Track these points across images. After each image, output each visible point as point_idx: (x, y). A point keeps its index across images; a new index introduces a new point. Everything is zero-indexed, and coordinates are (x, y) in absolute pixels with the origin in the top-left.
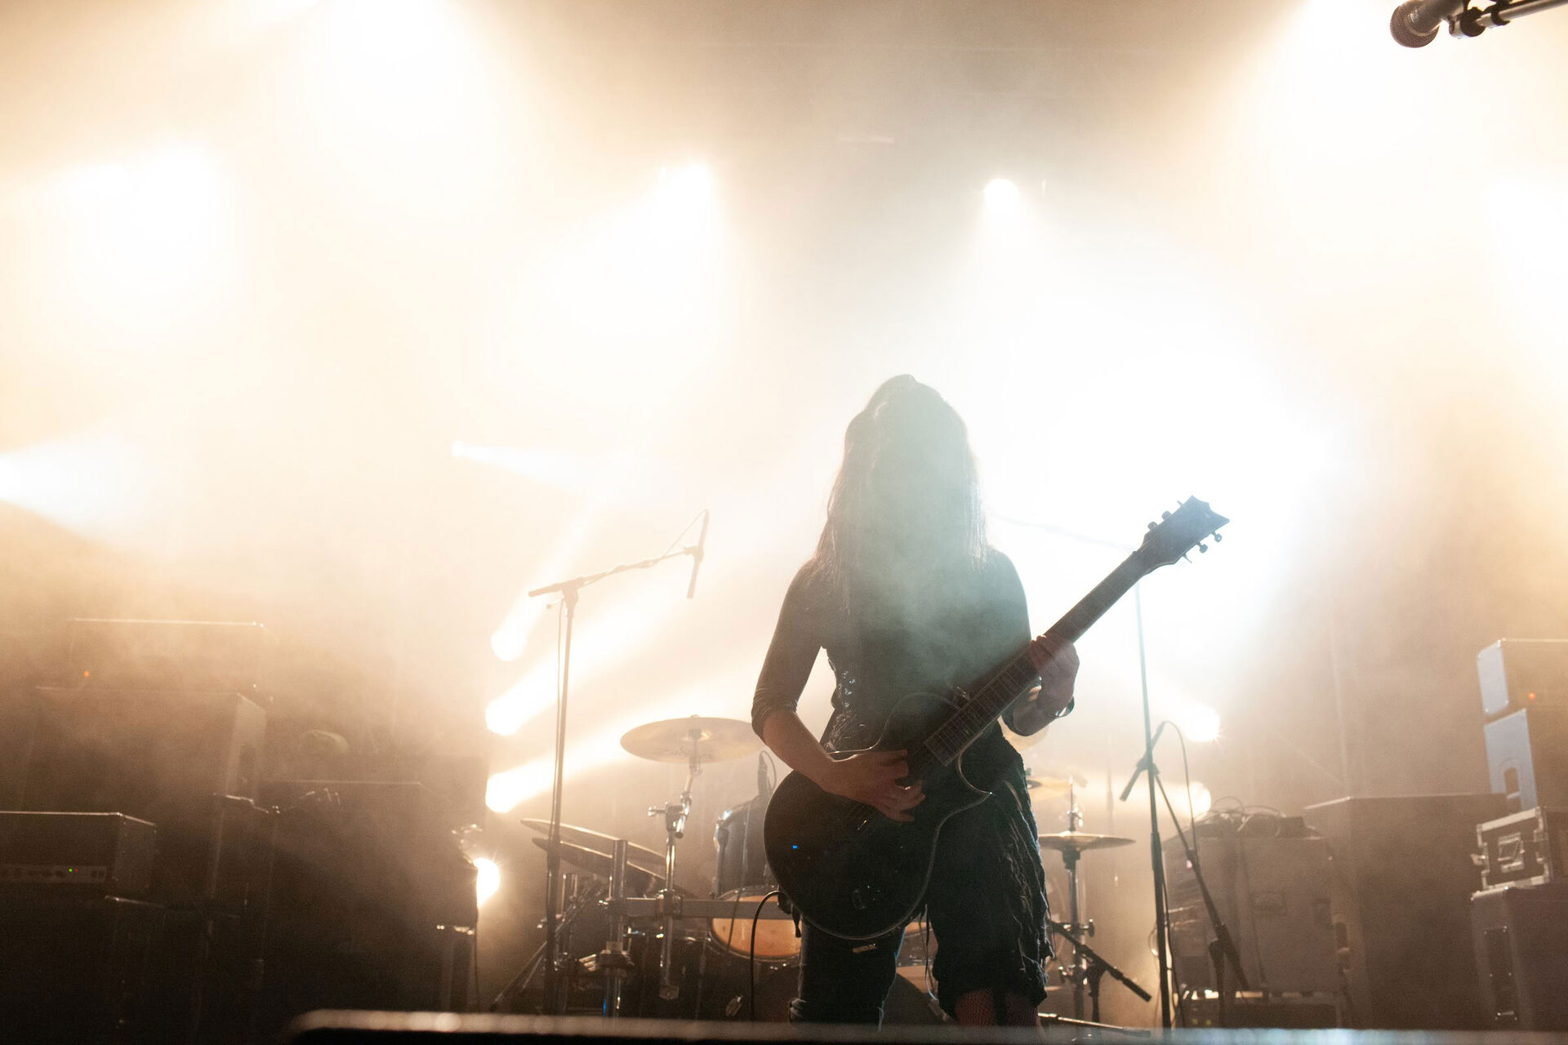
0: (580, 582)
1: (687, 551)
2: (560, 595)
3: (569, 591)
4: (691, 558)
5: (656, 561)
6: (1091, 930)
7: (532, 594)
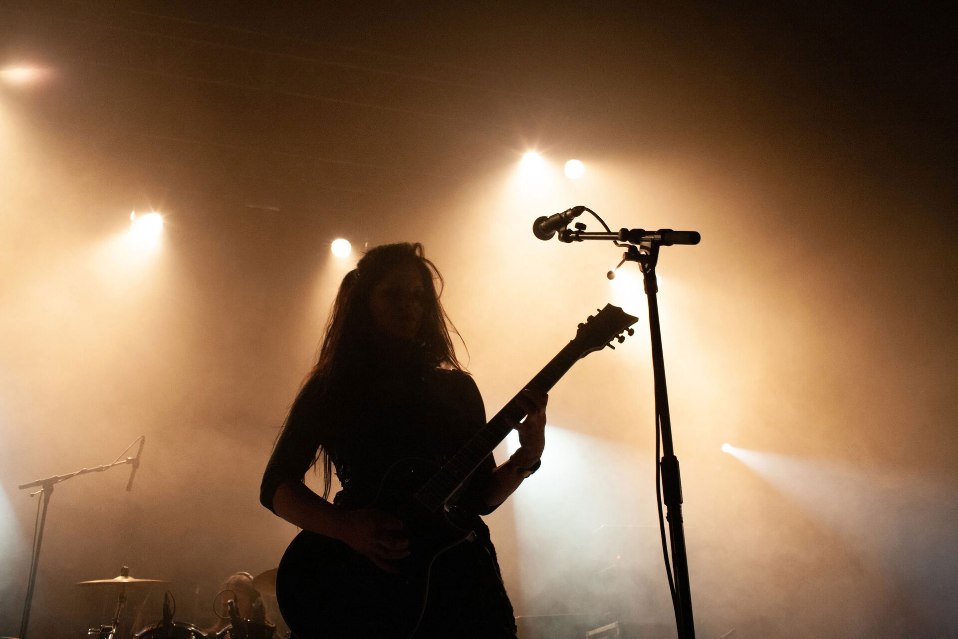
0: (56, 480)
2: (41, 488)
3: (48, 486)
7: (22, 487)
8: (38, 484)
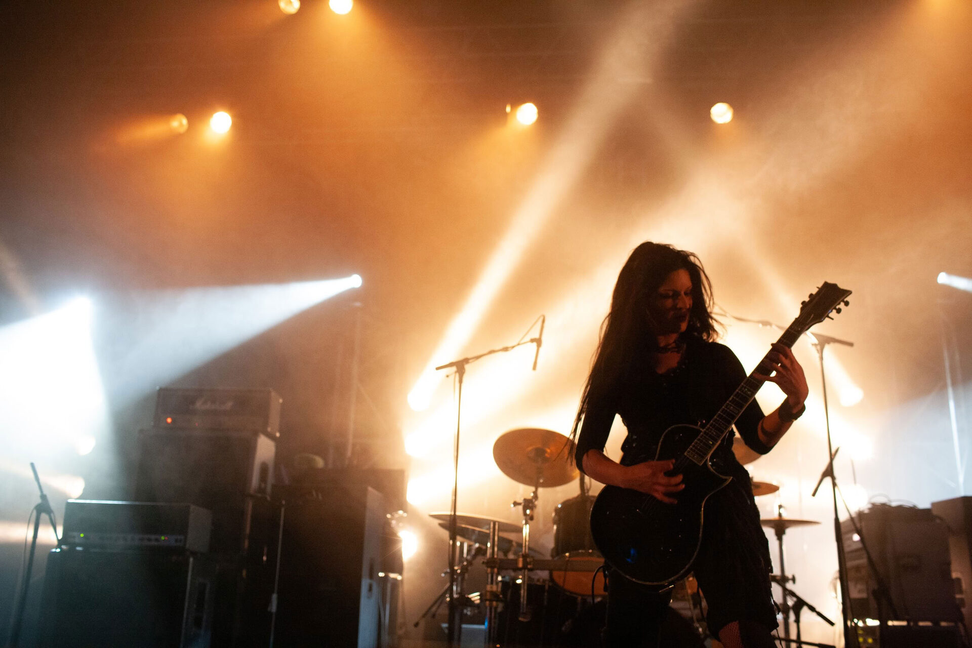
0: (466, 361)
1: (532, 341)
2: (454, 369)
3: (460, 366)
4: (535, 344)
5: (513, 347)
6: (794, 580)
7: (438, 369)
8: (451, 365)
